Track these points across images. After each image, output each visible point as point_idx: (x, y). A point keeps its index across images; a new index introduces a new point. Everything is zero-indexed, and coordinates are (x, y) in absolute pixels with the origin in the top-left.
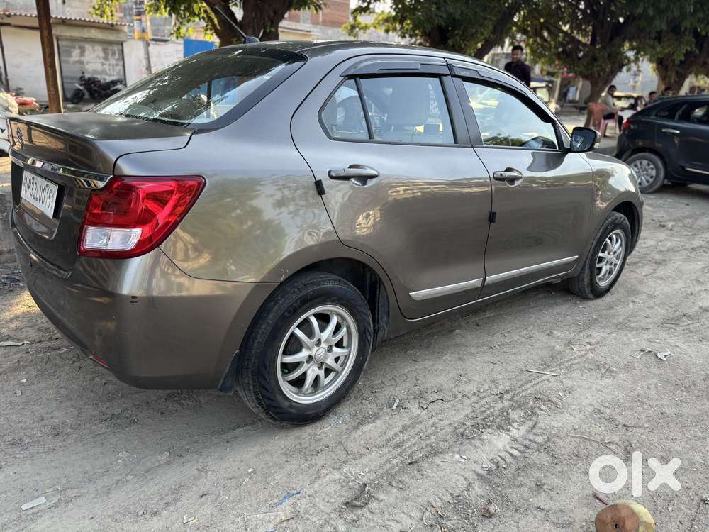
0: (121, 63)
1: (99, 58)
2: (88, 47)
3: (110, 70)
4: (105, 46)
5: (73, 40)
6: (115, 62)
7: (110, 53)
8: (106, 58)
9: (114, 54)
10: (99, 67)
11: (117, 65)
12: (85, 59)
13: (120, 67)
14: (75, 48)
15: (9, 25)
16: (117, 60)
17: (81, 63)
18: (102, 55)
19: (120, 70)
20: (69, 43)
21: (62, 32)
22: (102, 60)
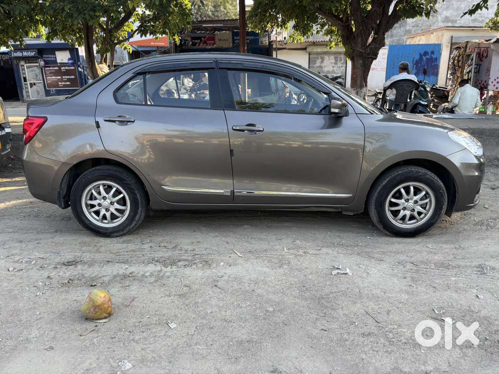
0: (345, 65)
1: (332, 63)
2: (326, 57)
3: (337, 70)
4: (336, 55)
5: (318, 53)
6: (341, 65)
7: (339, 59)
8: (336, 63)
9: (341, 60)
10: (331, 69)
11: (342, 67)
12: (323, 65)
13: (344, 68)
14: (318, 58)
15: (285, 48)
16: (342, 64)
17: (321, 67)
18: (333, 61)
19: (343, 70)
20: (316, 56)
21: (312, 49)
22: (333, 65)
